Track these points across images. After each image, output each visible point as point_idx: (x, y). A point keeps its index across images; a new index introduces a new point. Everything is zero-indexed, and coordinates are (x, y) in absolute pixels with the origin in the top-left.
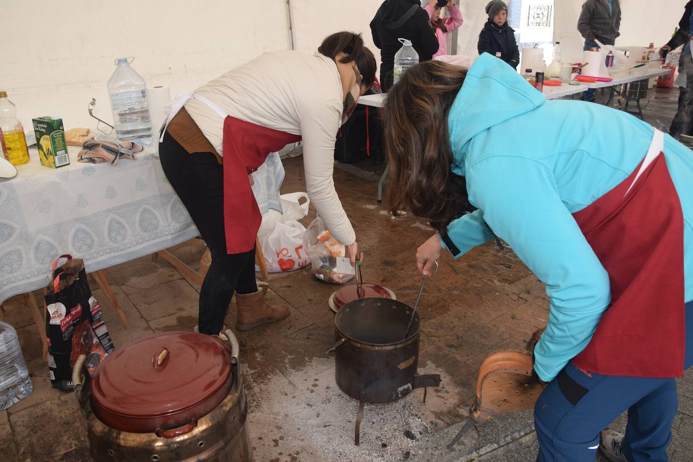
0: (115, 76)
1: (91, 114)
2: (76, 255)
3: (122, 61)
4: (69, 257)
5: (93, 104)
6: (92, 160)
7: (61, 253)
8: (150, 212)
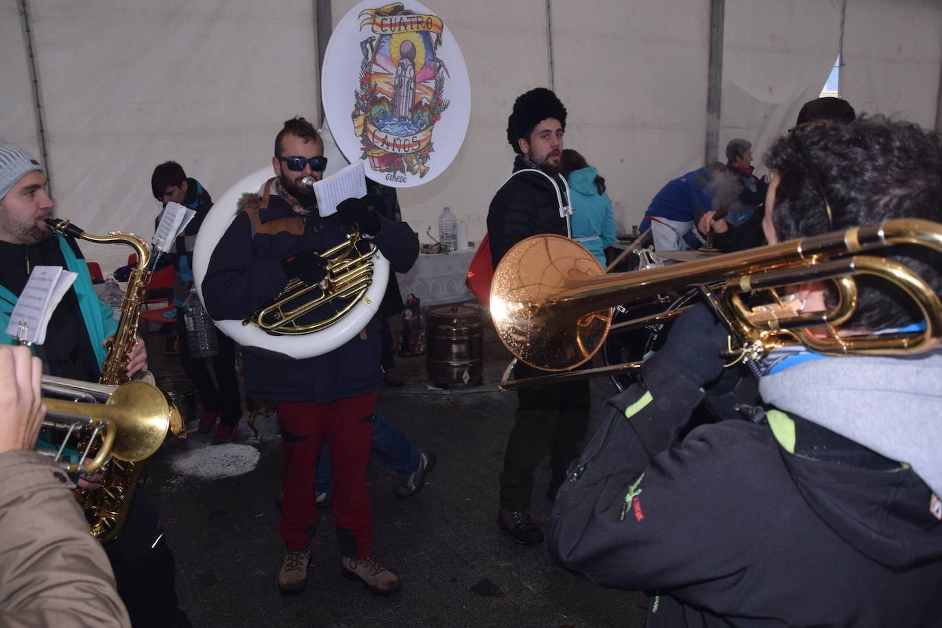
0: (443, 215)
1: (428, 234)
2: (416, 296)
3: (447, 209)
4: (413, 295)
5: (430, 228)
6: (428, 253)
7: (410, 293)
8: (452, 282)
